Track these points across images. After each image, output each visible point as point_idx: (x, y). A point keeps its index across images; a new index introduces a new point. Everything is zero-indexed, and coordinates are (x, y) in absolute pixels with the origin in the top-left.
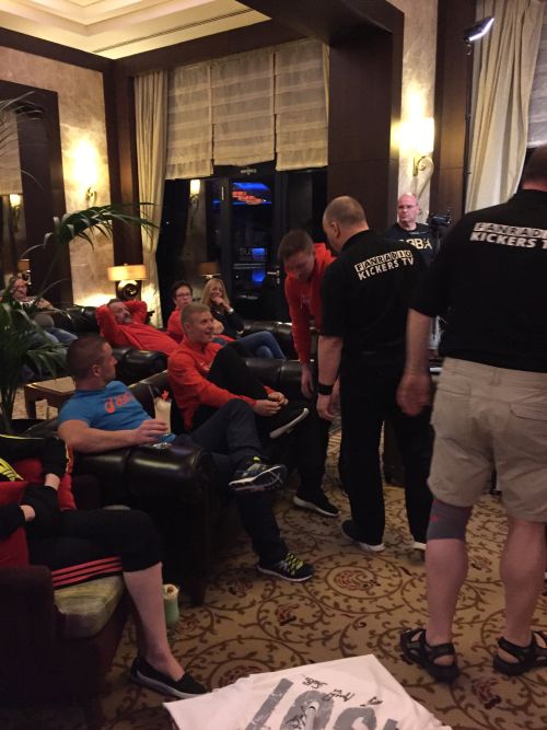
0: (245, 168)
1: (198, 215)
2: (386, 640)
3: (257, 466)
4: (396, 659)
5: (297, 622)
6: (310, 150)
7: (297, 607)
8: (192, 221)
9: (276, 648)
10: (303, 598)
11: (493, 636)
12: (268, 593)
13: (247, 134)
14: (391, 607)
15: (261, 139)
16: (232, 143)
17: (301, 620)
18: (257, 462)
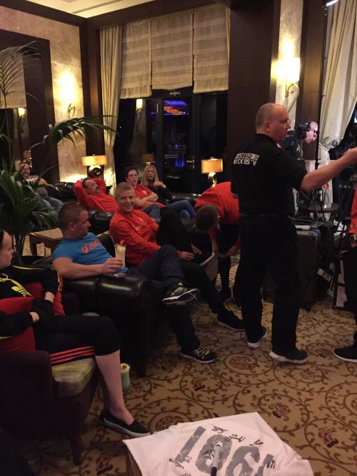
0: (173, 91)
1: (141, 122)
2: (263, 401)
3: (181, 289)
4: (269, 414)
5: (205, 389)
6: (216, 79)
7: (205, 379)
8: (137, 127)
9: (192, 405)
10: (209, 374)
11: (333, 400)
12: (187, 370)
13: (175, 68)
14: (266, 381)
15: (183, 72)
16: (165, 74)
17: (209, 388)
18: (181, 286)
